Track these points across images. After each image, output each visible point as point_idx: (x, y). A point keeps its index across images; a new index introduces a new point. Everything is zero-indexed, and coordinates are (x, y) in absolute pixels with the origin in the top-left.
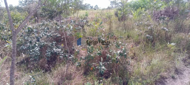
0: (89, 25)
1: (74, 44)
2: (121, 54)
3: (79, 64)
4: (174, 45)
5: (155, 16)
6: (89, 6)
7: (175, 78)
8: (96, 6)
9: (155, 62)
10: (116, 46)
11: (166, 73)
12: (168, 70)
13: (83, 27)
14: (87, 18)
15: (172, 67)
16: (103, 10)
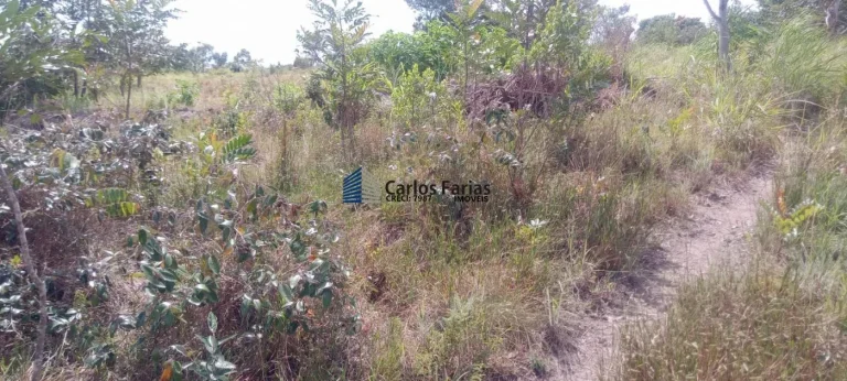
0: (174, 150)
1: (92, 247)
2: (306, 290)
3: (106, 355)
4: (542, 229)
5: (481, 100)
6: (208, 55)
7: (544, 372)
8: (244, 53)
9: (461, 309)
10: (293, 249)
11: (510, 355)
12: (517, 337)
13: (144, 157)
14: (160, 116)
15: (534, 325)
16: (272, 70)
